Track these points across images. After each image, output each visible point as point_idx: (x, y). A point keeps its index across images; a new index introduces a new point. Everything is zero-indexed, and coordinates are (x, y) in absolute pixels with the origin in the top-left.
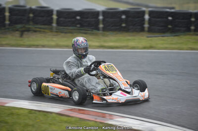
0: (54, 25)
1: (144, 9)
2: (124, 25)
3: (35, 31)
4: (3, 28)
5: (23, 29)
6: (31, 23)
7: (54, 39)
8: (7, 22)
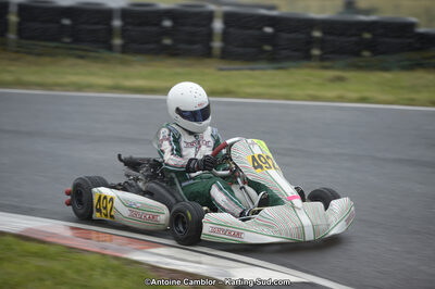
0: (12, 36)
1: (212, 7)
2: (167, 41)
7: (13, 68)
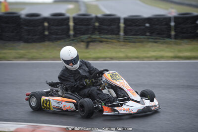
3: (101, 42)
4: (67, 40)
5: (89, 40)
6: (97, 33)
8: (72, 33)
